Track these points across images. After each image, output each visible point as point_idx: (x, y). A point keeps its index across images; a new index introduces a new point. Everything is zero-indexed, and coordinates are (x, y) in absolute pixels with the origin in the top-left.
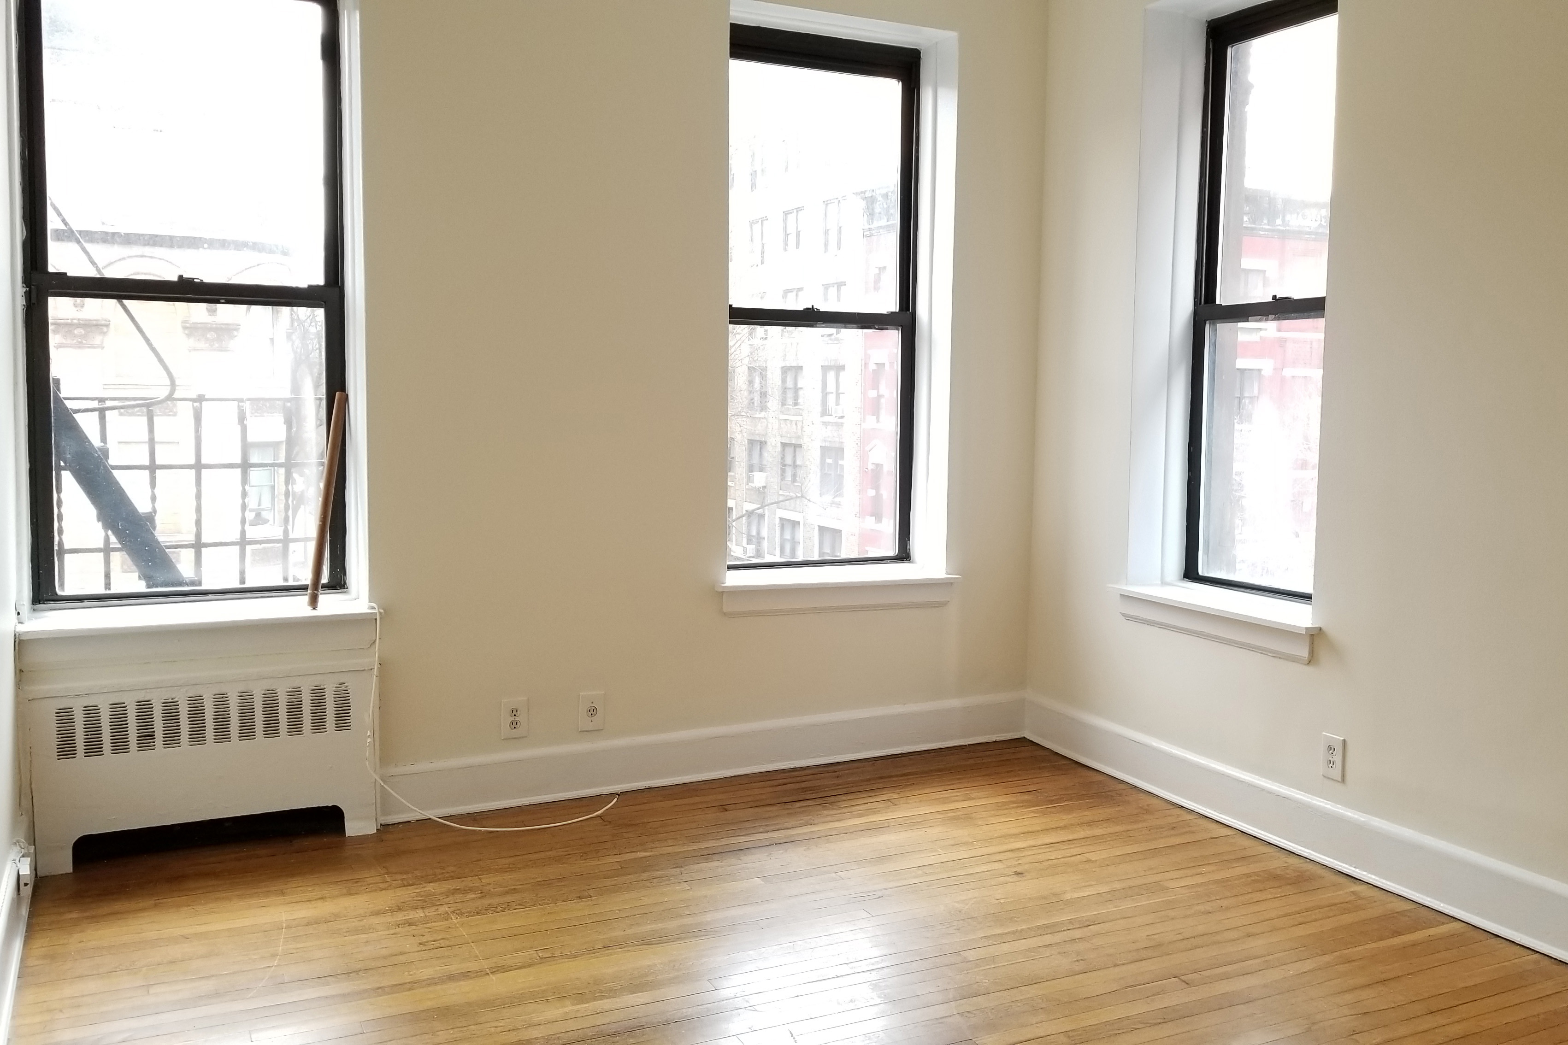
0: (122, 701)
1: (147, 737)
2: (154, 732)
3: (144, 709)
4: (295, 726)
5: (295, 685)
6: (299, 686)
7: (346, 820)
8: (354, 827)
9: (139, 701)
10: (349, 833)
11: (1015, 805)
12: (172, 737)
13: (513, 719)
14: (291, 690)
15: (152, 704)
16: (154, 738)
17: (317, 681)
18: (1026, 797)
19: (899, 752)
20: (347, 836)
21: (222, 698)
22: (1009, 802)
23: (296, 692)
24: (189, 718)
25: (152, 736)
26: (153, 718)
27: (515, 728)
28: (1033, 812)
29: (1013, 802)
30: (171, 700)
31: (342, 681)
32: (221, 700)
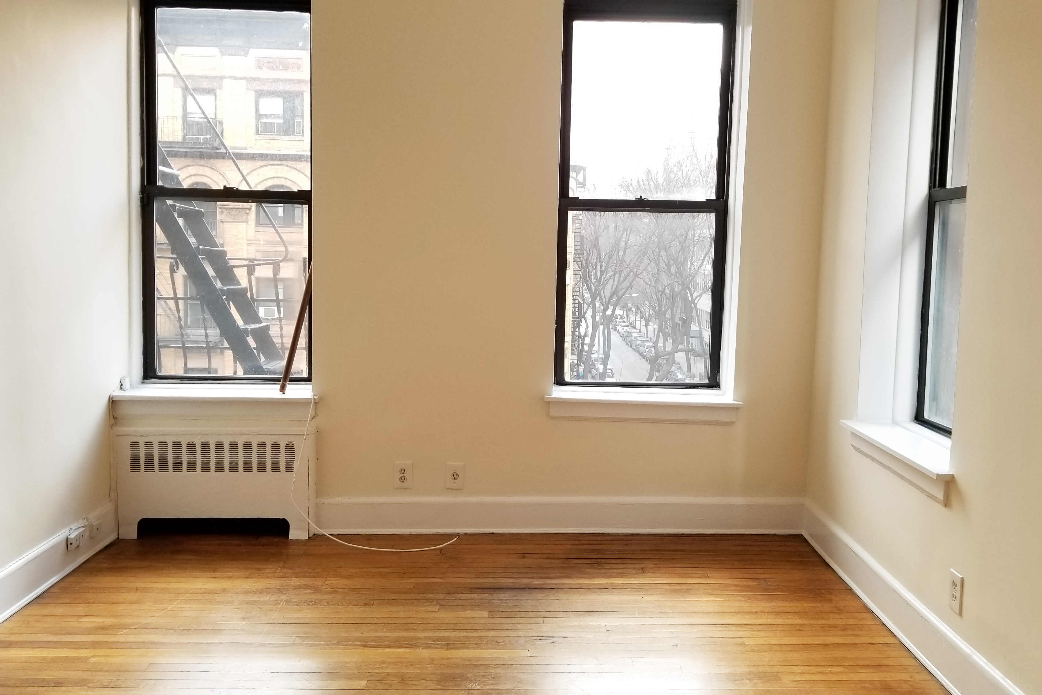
0: (165, 441)
1: (178, 464)
2: (182, 461)
3: (177, 446)
4: (262, 466)
5: (262, 440)
6: (264, 441)
7: (291, 529)
8: (294, 534)
9: (174, 441)
10: (291, 537)
11: (735, 588)
12: (192, 465)
13: (402, 475)
14: (260, 443)
15: (181, 444)
16: (182, 465)
17: (276, 438)
18: (751, 583)
19: (690, 532)
20: (290, 538)
21: (220, 444)
22: (732, 584)
23: (263, 445)
24: (201, 455)
25: (180, 463)
26: (182, 453)
27: (403, 481)
28: (743, 596)
29: (735, 585)
30: (191, 443)
31: (290, 440)
32: (220, 446)
